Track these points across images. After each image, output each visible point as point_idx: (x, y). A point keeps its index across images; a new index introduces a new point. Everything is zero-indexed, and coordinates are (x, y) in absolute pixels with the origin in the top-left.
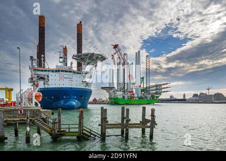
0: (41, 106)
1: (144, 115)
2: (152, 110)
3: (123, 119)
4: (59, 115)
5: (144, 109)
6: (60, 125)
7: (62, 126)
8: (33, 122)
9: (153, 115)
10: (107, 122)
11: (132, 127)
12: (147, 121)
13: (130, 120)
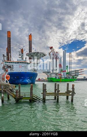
0: (9, 83)
1: (68, 88)
2: (72, 85)
3: (55, 90)
4: (19, 88)
5: (68, 84)
6: (20, 93)
7: (21, 94)
8: (5, 92)
9: (73, 88)
10: (47, 92)
11: (61, 95)
12: (70, 92)
13: (59, 91)
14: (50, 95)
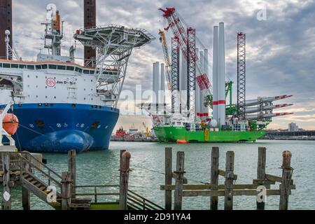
1: (262, 165)
2: (284, 156)
3: (216, 173)
4: (72, 165)
5: (262, 152)
6: (74, 187)
7: (78, 190)
9: (286, 167)
10: (185, 181)
11: (240, 194)
12: (272, 180)
13: (235, 177)
14: (197, 194)
